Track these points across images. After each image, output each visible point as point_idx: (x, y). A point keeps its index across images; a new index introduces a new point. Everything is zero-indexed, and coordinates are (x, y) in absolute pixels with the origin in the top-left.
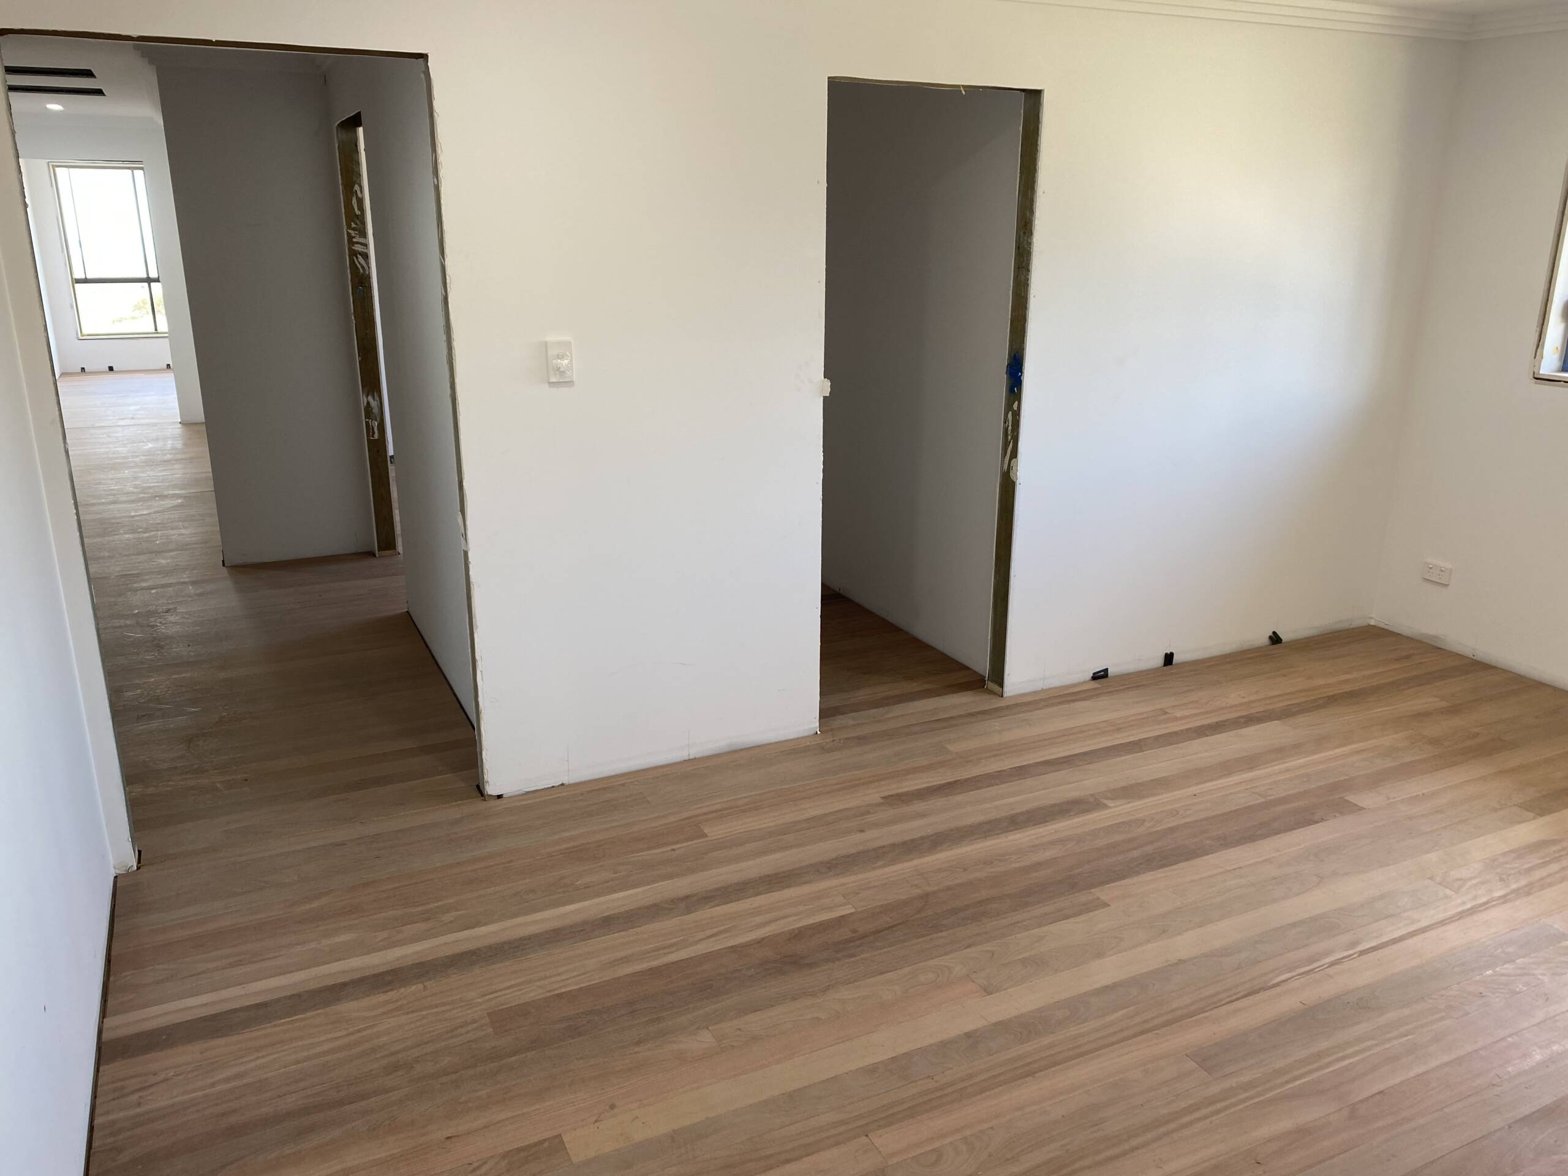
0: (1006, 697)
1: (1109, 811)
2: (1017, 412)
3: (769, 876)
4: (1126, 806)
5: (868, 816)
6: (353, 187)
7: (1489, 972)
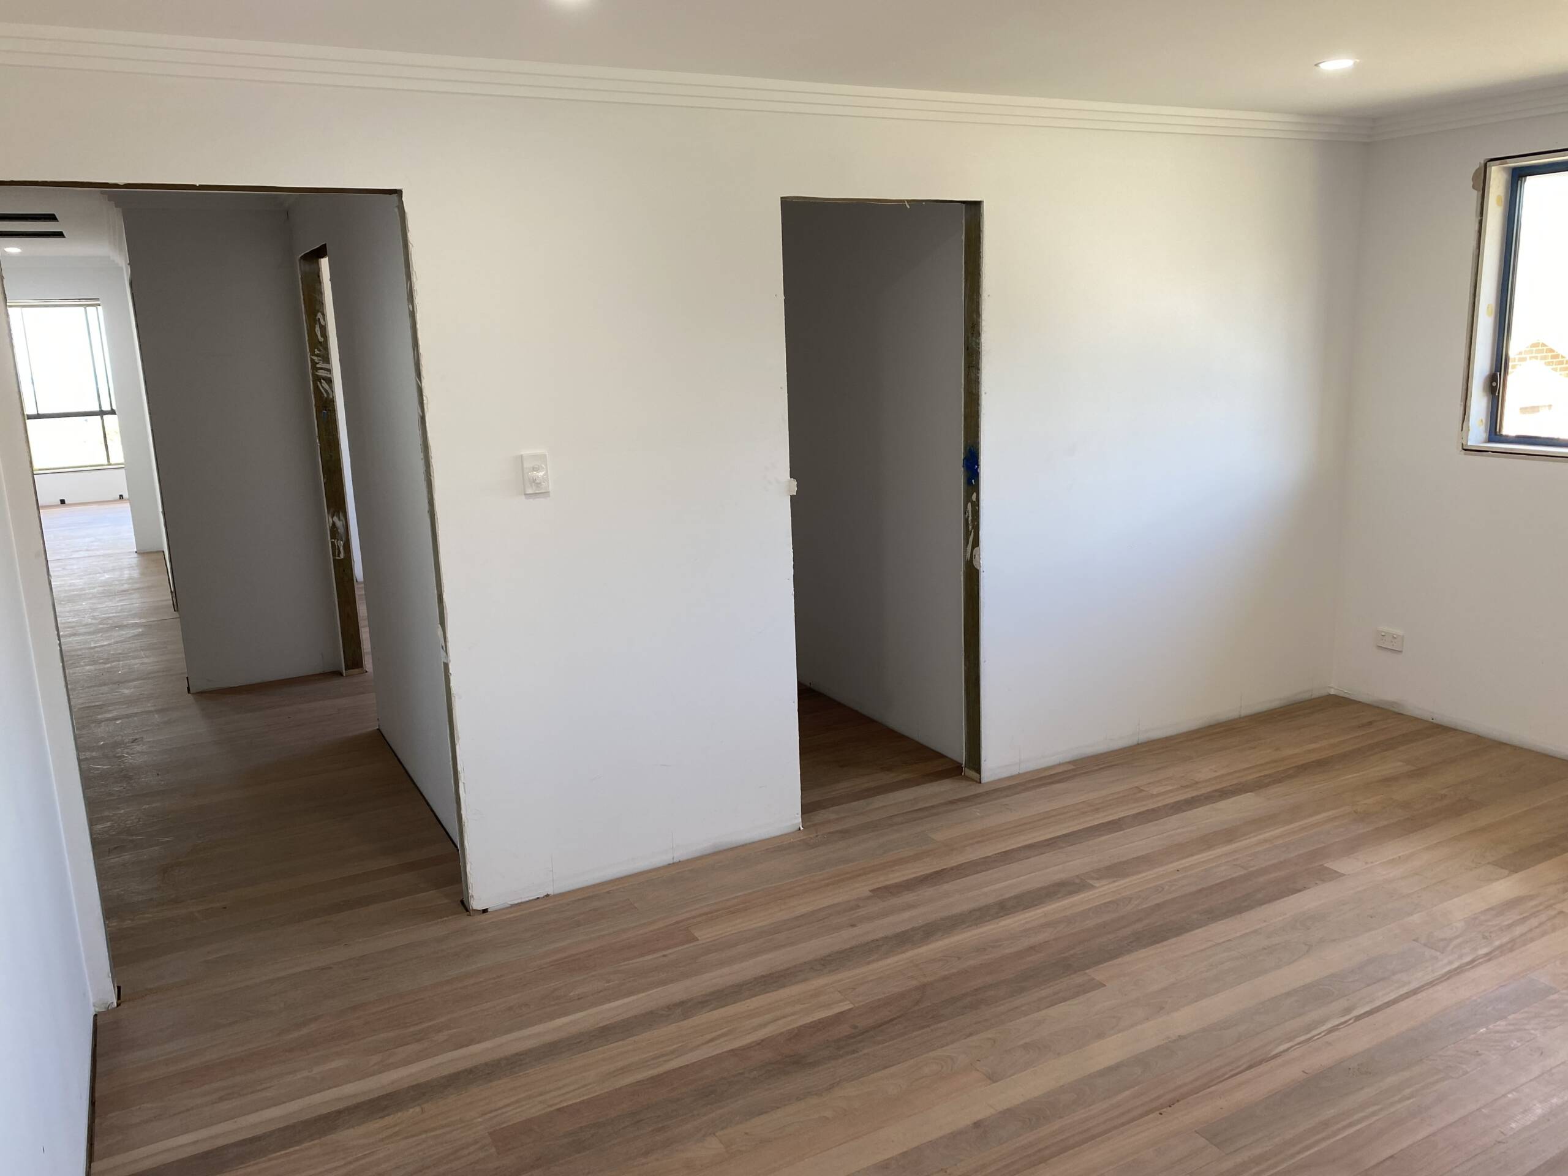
0: (985, 783)
1: (1098, 890)
2: (976, 503)
3: (763, 976)
4: (1111, 886)
5: (858, 910)
6: (316, 316)
7: (1483, 1030)
